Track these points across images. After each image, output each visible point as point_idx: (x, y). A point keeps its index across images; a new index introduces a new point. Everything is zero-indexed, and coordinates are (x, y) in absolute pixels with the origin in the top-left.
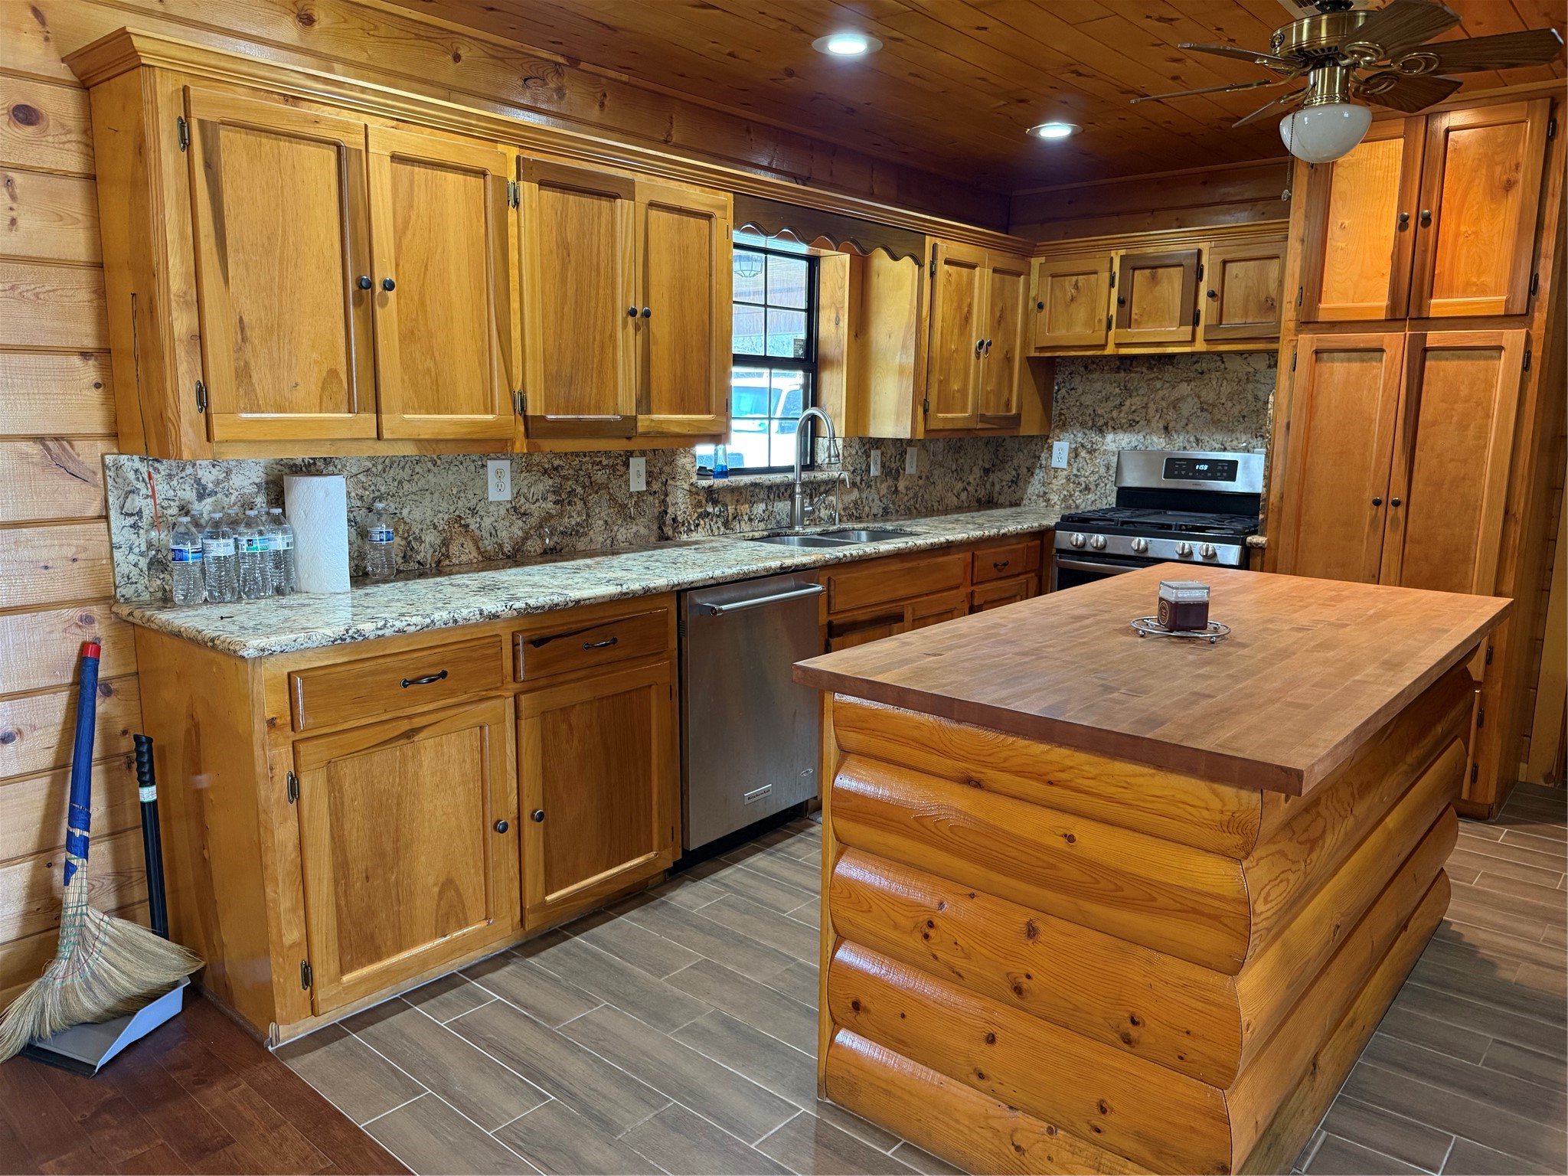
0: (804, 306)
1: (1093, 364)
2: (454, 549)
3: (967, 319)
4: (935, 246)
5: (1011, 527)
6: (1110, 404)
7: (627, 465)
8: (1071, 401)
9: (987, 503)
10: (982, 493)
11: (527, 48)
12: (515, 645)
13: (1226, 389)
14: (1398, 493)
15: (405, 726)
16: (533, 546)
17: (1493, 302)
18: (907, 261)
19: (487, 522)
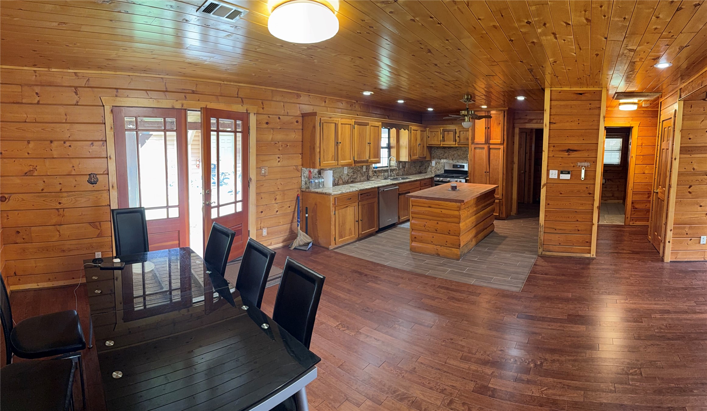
0: (388, 137)
1: (438, 148)
2: (339, 181)
3: (416, 140)
4: (411, 128)
5: (426, 177)
6: (442, 155)
7: (363, 167)
8: (435, 154)
9: (420, 173)
10: (419, 171)
11: (351, 101)
12: (358, 195)
13: (462, 152)
14: (488, 171)
15: (346, 205)
16: (350, 181)
17: (499, 141)
18: (407, 130)
19: (344, 177)
